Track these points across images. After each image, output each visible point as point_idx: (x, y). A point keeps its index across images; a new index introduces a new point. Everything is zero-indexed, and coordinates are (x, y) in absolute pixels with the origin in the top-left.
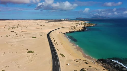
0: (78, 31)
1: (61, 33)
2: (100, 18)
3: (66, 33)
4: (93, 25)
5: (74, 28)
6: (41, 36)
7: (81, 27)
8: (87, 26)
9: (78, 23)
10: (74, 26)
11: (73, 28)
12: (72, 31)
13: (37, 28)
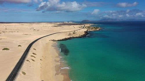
0: (77, 37)
1: (53, 40)
2: (109, 21)
3: (60, 40)
4: (98, 29)
5: (74, 33)
6: (19, 46)
7: (83, 31)
8: (91, 30)
9: (82, 27)
10: (74, 31)
11: (72, 33)
12: (69, 37)
13: (25, 33)
